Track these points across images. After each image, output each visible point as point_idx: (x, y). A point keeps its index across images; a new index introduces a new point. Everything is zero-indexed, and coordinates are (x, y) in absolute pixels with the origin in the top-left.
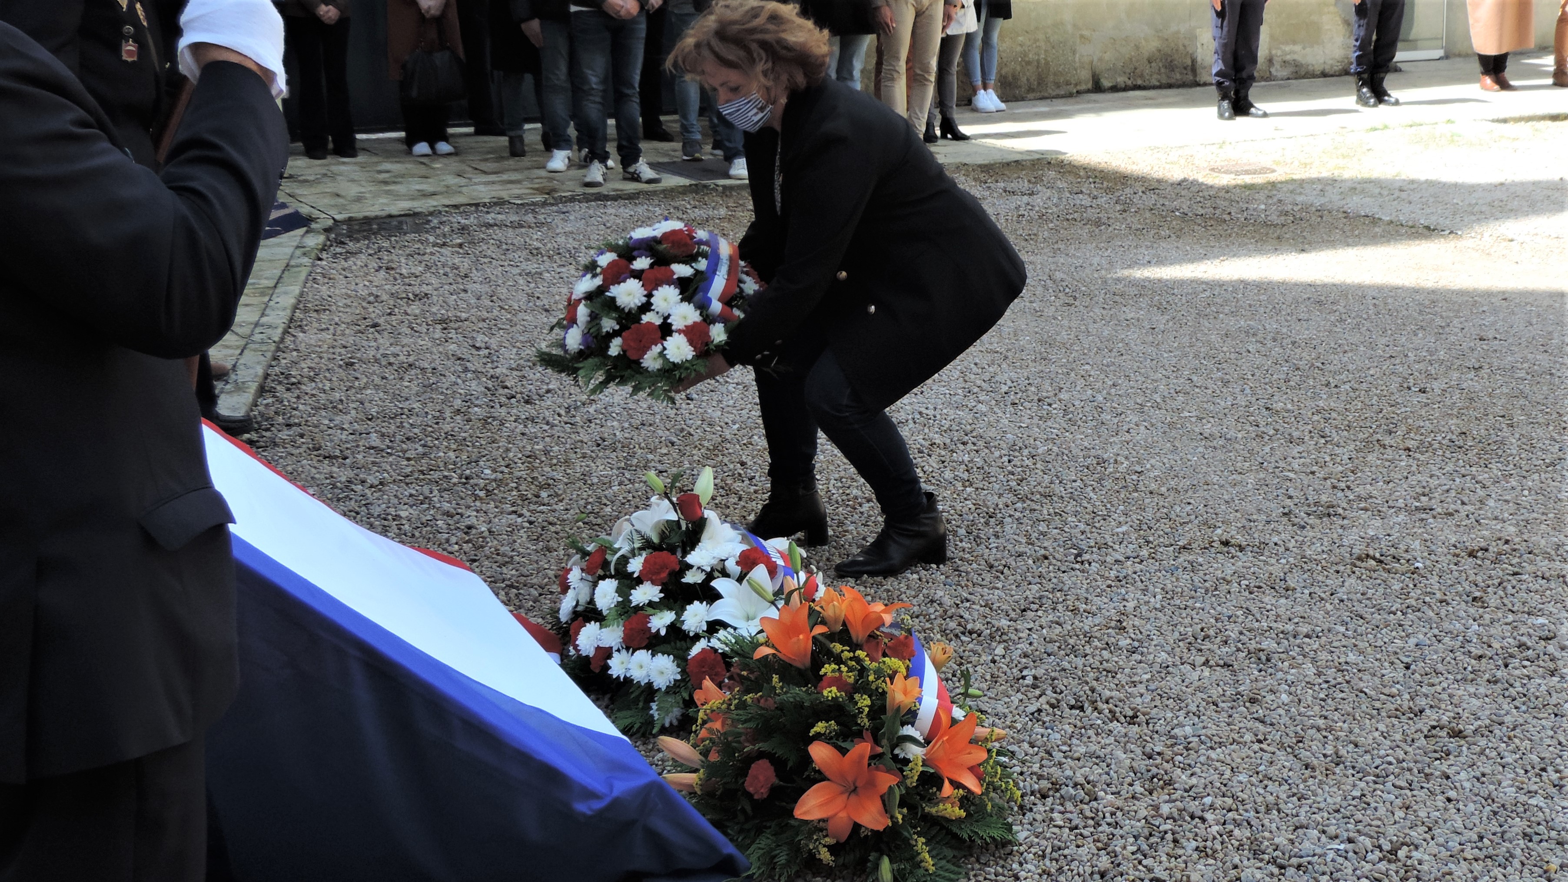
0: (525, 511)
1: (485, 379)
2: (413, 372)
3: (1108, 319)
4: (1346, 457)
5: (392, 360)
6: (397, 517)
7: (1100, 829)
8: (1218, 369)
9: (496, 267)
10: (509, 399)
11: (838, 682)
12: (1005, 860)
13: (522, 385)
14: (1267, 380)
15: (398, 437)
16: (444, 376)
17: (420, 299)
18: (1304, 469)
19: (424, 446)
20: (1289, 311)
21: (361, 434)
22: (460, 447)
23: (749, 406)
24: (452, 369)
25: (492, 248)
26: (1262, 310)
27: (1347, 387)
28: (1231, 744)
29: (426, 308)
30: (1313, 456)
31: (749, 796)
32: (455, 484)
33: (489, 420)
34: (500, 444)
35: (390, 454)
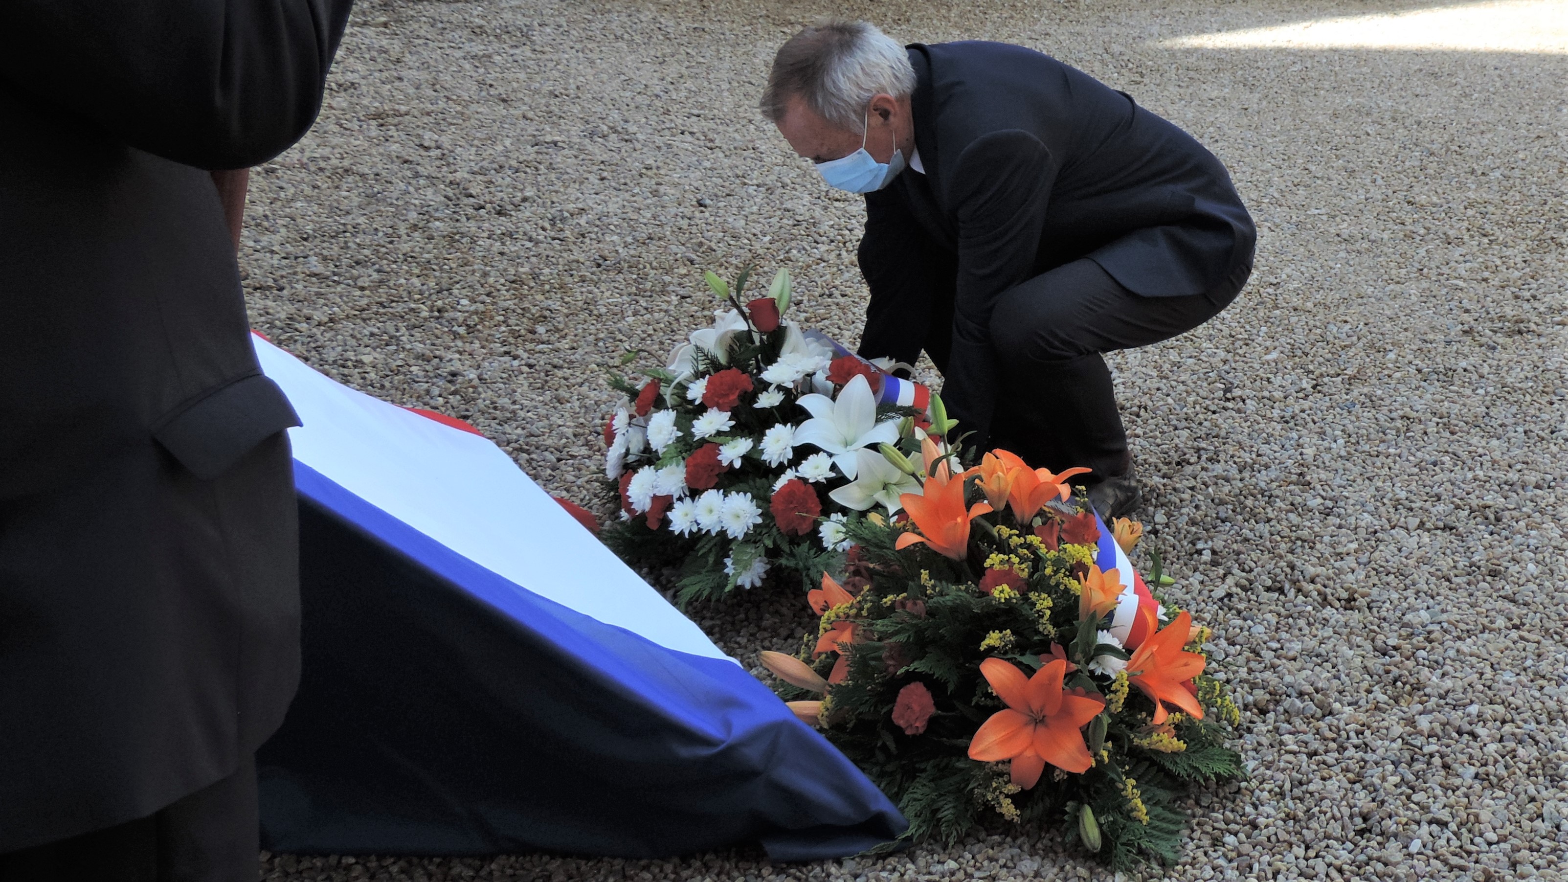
0: (520, 352)
1: (442, 186)
2: (350, 179)
3: (1188, 98)
4: (1519, 259)
5: (322, 164)
6: (359, 363)
7: (1347, 754)
8: (1337, 156)
9: (433, 50)
10: (477, 209)
11: (1007, 577)
12: (1234, 801)
13: (490, 193)
14: (1399, 168)
15: (345, 261)
16: (391, 183)
17: (345, 90)
18: (1474, 276)
19: (379, 271)
20: (1401, 85)
21: (296, 258)
22: (425, 272)
23: (779, 213)
24: (400, 175)
25: (425, 27)
26: (1368, 85)
27: (1497, 174)
28: (1482, 632)
29: (355, 100)
30: (1481, 260)
31: (897, 732)
32: (425, 319)
33: (457, 237)
34: (476, 267)
35: (338, 283)
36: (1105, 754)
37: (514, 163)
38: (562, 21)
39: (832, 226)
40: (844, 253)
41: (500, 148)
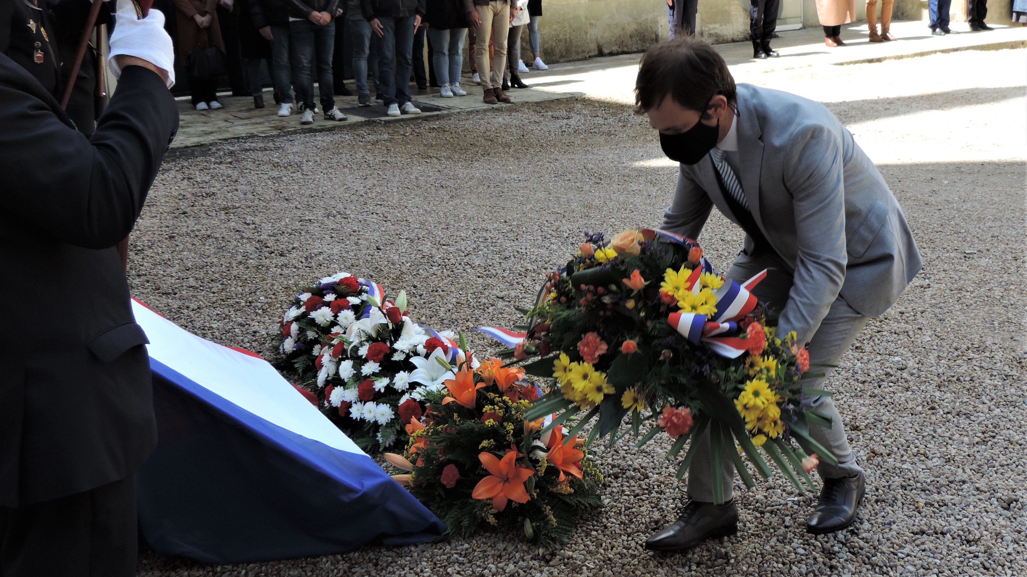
1: (254, 243)
2: (211, 240)
3: (622, 191)
5: (197, 233)
6: (211, 328)
7: (652, 495)
9: (254, 175)
10: (270, 254)
11: (493, 415)
12: (598, 517)
13: (277, 245)
15: (206, 280)
16: (230, 241)
17: (210, 196)
19: (222, 284)
21: (183, 279)
22: (244, 284)
23: (415, 252)
24: (234, 238)
25: (250, 164)
29: (214, 201)
31: (443, 486)
32: (243, 307)
33: (260, 267)
34: (268, 281)
35: (203, 290)
36: (535, 494)
37: (289, 231)
38: (318, 159)
39: (440, 258)
40: (445, 270)
41: (283, 223)
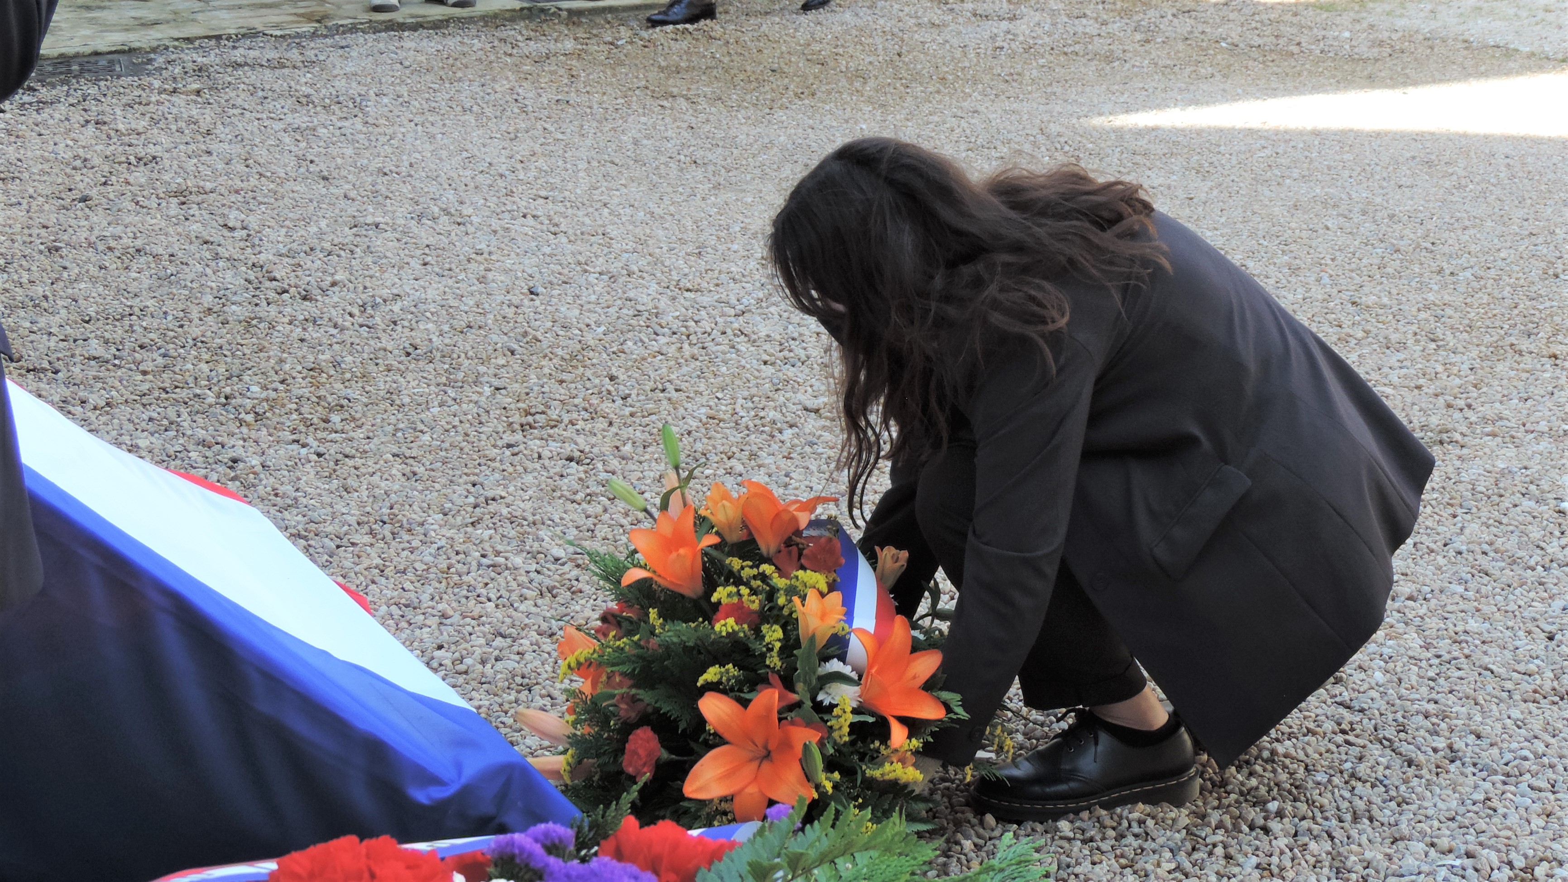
0: (310, 440)
1: (244, 269)
2: (143, 260)
4: (1466, 367)
5: (113, 244)
8: (1283, 251)
9: (250, 121)
10: (280, 294)
11: (735, 609)
13: (297, 276)
14: (1353, 266)
15: (128, 345)
16: (187, 264)
17: (145, 164)
18: (1406, 383)
19: (164, 356)
21: (75, 341)
22: (215, 358)
23: (619, 302)
24: (197, 256)
25: (243, 95)
27: (1468, 274)
29: (155, 175)
30: (1420, 366)
32: (210, 406)
33: (254, 322)
34: (271, 353)
35: (119, 367)
36: (829, 785)
37: (327, 246)
38: (404, 91)
39: (677, 318)
40: (686, 346)
41: (313, 229)
